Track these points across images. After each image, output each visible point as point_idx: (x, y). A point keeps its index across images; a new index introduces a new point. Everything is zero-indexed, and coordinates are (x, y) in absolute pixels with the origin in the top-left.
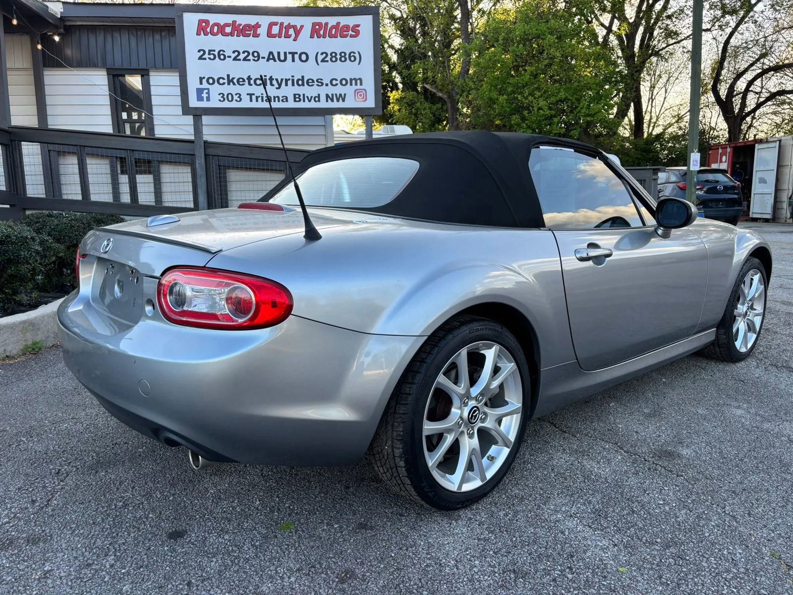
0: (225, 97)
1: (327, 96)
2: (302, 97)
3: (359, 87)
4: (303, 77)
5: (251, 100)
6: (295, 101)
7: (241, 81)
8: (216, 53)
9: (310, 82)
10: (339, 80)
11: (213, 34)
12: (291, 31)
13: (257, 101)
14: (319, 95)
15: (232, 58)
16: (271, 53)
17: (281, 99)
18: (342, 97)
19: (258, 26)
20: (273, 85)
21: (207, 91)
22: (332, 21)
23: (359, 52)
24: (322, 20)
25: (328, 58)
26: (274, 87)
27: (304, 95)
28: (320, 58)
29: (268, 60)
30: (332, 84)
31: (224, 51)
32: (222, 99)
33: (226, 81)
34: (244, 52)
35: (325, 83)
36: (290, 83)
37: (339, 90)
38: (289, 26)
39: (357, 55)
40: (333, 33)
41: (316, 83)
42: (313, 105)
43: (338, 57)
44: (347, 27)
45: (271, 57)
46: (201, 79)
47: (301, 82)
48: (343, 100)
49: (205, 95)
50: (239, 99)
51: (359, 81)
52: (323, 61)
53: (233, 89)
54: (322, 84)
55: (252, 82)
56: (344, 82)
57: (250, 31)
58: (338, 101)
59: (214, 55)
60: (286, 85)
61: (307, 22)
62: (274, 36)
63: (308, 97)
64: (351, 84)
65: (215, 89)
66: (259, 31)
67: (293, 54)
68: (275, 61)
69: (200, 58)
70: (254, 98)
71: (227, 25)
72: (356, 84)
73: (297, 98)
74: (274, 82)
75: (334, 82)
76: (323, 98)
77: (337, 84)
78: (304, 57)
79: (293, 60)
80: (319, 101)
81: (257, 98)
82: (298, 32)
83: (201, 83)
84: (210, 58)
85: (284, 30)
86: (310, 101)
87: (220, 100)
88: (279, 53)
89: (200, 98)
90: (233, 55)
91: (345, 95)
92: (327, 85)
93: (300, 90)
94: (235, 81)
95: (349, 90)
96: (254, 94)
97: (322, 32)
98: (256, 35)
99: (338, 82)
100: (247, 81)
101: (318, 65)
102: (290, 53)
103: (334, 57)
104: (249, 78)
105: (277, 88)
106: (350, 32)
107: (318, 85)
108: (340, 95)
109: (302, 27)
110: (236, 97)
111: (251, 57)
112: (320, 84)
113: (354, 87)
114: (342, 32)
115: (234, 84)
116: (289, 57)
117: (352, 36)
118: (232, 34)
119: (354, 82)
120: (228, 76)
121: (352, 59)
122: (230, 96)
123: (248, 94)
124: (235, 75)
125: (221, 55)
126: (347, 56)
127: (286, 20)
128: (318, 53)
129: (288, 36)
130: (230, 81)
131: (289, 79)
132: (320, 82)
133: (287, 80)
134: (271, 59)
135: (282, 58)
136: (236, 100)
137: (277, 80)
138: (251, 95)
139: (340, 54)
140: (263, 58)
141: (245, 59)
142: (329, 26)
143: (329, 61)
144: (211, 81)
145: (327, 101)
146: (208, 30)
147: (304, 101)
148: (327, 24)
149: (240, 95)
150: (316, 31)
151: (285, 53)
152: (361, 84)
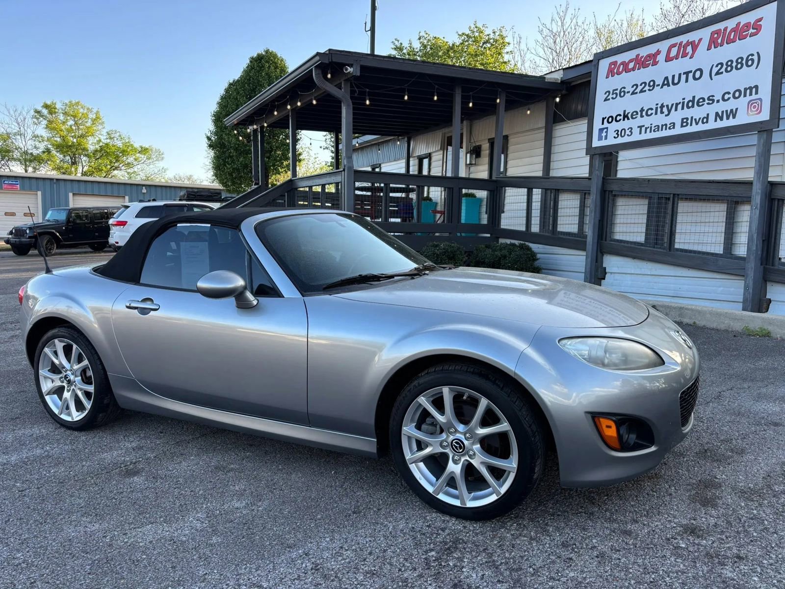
0: (619, 133)
1: (717, 114)
2: (689, 121)
3: (754, 97)
4: (694, 97)
5: (640, 133)
6: (682, 126)
7: (634, 115)
8: (618, 92)
9: (700, 102)
10: (732, 93)
11: (619, 73)
12: (689, 49)
13: (646, 132)
14: (708, 115)
15: (631, 93)
16: (666, 78)
17: (668, 126)
18: (733, 113)
19: (658, 52)
20: (663, 113)
21: (606, 130)
22: (731, 24)
23: (758, 53)
24: (720, 26)
25: (723, 70)
26: (664, 115)
27: (692, 118)
28: (715, 70)
29: (662, 87)
30: (724, 100)
31: (624, 88)
32: (616, 136)
33: (622, 117)
34: (641, 85)
35: (716, 99)
36: (680, 106)
37: (731, 105)
38: (688, 43)
39: (755, 58)
40: (732, 37)
41: (707, 101)
42: (701, 127)
43: (734, 64)
44: (748, 25)
45: (666, 83)
46: (603, 119)
47: (693, 103)
48: (734, 117)
49: (604, 134)
50: (630, 134)
51: (754, 90)
52: (718, 73)
53: (625, 124)
54: (713, 101)
55: (644, 113)
56: (738, 94)
57: (652, 59)
58: (728, 118)
59: (616, 94)
60: (676, 110)
61: (705, 34)
62: (671, 59)
63: (695, 120)
64: (745, 96)
65: (614, 126)
66: (659, 58)
67: (687, 73)
68: (669, 85)
69: (606, 100)
70: (643, 129)
71: (631, 61)
72: (751, 94)
73: (684, 122)
74: (665, 110)
75: (726, 97)
76: (712, 117)
77: (729, 98)
78: (697, 74)
79: (687, 81)
80: (707, 122)
81: (646, 129)
82: (695, 46)
83: (603, 124)
84: (613, 98)
85: (682, 49)
86: (697, 124)
87: (615, 137)
88: (673, 76)
89: (600, 138)
90: (632, 90)
91: (737, 109)
92: (718, 101)
93: (688, 113)
94: (629, 115)
95: (742, 103)
96: (644, 126)
97: (719, 41)
98: (655, 63)
99: (731, 96)
100: (639, 113)
101: (712, 79)
102: (684, 73)
103: (731, 66)
104: (642, 110)
105: (666, 116)
106: (752, 31)
107: (708, 104)
108: (732, 110)
109: (700, 40)
110: (628, 132)
111: (647, 88)
112: (711, 102)
113: (748, 98)
114: (740, 33)
115: (628, 119)
116: (683, 77)
117: (752, 35)
118: (633, 69)
119: (748, 91)
120: (625, 111)
121: (750, 63)
122: (623, 131)
123: (638, 127)
124: (630, 110)
125: (622, 93)
126: (744, 62)
127: (684, 38)
128: (713, 65)
129: (685, 55)
130: (626, 117)
131: (680, 103)
132: (711, 100)
133: (677, 104)
134: (665, 85)
135: (676, 81)
136: (628, 135)
137: (667, 106)
138: (640, 127)
139: (737, 61)
140: (658, 85)
141: (642, 91)
142: (728, 30)
143: (724, 72)
144: (611, 119)
145: (716, 121)
146: (615, 71)
147: (691, 125)
148: (726, 29)
149: (631, 128)
150: (714, 43)
151: (680, 75)
152: (757, 93)
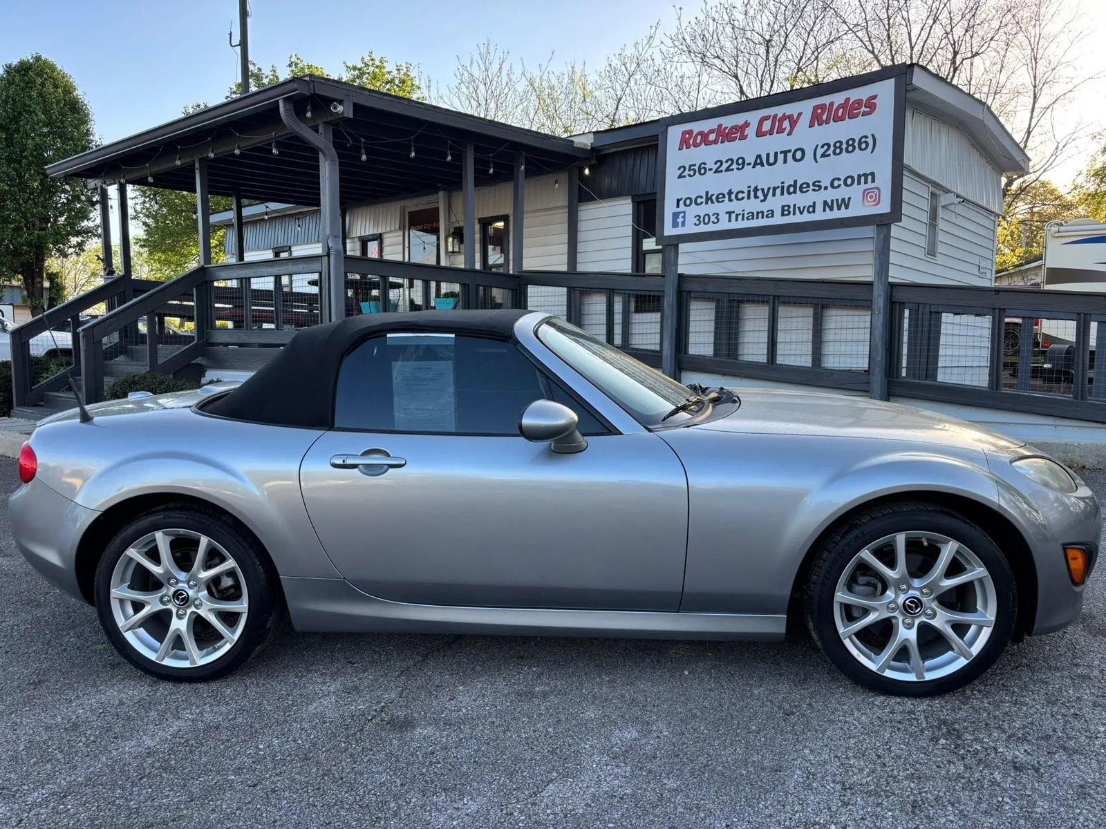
0: (701, 219)
1: (825, 203)
2: (791, 210)
3: (870, 185)
4: (795, 182)
5: (730, 221)
6: (783, 215)
7: (720, 198)
8: (696, 168)
9: (804, 188)
10: (843, 179)
11: (696, 145)
12: (786, 124)
13: (737, 220)
14: (814, 203)
15: (714, 170)
16: (759, 156)
17: (765, 214)
18: (845, 203)
19: (747, 125)
20: (758, 197)
21: (682, 215)
22: (838, 98)
23: (873, 135)
24: (825, 100)
25: (830, 151)
26: (759, 200)
27: (795, 205)
28: (820, 151)
29: (754, 167)
30: (833, 187)
31: (705, 164)
32: (698, 223)
33: (704, 200)
34: (727, 162)
35: (823, 185)
36: (778, 191)
37: (842, 193)
38: (784, 117)
39: (870, 140)
40: (840, 114)
41: (812, 187)
42: (806, 217)
43: (844, 146)
44: (859, 103)
45: (758, 161)
46: (678, 201)
47: (794, 188)
48: (847, 207)
49: (680, 220)
50: (716, 221)
51: (870, 177)
52: (823, 155)
53: (710, 208)
54: (820, 187)
55: (733, 197)
56: (849, 181)
57: (738, 133)
58: (839, 208)
59: (694, 170)
60: (774, 195)
61: (805, 108)
62: (764, 134)
63: (799, 208)
64: (859, 183)
65: (693, 211)
66: (747, 131)
67: (785, 153)
68: (763, 165)
69: (680, 176)
70: (733, 216)
71: (711, 132)
72: (866, 182)
73: (785, 210)
74: (760, 194)
75: (836, 183)
76: (819, 207)
77: (839, 186)
78: (798, 155)
79: (785, 162)
80: (814, 211)
81: (737, 215)
82: (793, 122)
83: (678, 206)
84: (689, 175)
85: (777, 123)
86: (801, 213)
87: (695, 224)
88: (768, 155)
89: (675, 225)
90: (715, 167)
91: (849, 199)
92: (826, 188)
93: (789, 200)
94: (714, 198)
95: (855, 192)
96: (733, 212)
97: (824, 117)
98: (743, 137)
99: (841, 182)
100: (727, 196)
101: (816, 162)
102: (781, 152)
103: (838, 148)
104: (730, 193)
105: (762, 201)
106: (864, 109)
107: (814, 190)
108: (843, 200)
109: (800, 115)
110: (713, 218)
111: (735, 166)
112: (817, 188)
113: (863, 186)
114: (850, 111)
115: (713, 202)
116: (781, 157)
117: (865, 114)
118: (715, 142)
119: (863, 178)
120: (707, 193)
121: (863, 146)
122: (707, 217)
123: (727, 213)
124: (714, 191)
125: (702, 169)
126: (856, 144)
127: (779, 111)
128: (817, 146)
129: (781, 131)
130: (709, 199)
131: (778, 187)
132: (817, 186)
133: (775, 189)
134: (758, 164)
135: (772, 160)
136: (713, 222)
137: (763, 190)
138: (730, 213)
139: (847, 143)
140: (749, 164)
141: (728, 170)
142: (835, 106)
143: (832, 155)
144: (689, 201)
145: (824, 210)
146: (691, 142)
147: (794, 214)
148: (832, 104)
149: (718, 214)
150: (816, 119)
151: (776, 154)
152: (873, 181)
